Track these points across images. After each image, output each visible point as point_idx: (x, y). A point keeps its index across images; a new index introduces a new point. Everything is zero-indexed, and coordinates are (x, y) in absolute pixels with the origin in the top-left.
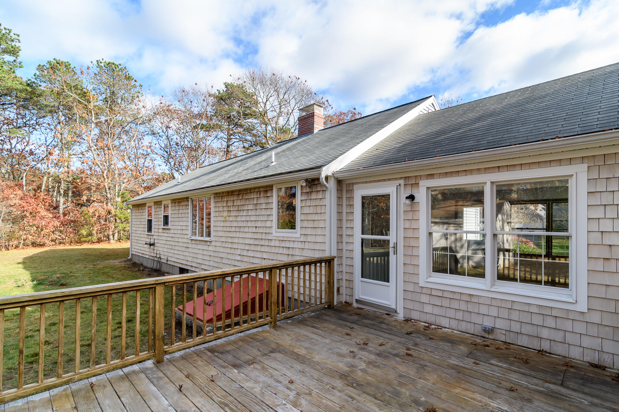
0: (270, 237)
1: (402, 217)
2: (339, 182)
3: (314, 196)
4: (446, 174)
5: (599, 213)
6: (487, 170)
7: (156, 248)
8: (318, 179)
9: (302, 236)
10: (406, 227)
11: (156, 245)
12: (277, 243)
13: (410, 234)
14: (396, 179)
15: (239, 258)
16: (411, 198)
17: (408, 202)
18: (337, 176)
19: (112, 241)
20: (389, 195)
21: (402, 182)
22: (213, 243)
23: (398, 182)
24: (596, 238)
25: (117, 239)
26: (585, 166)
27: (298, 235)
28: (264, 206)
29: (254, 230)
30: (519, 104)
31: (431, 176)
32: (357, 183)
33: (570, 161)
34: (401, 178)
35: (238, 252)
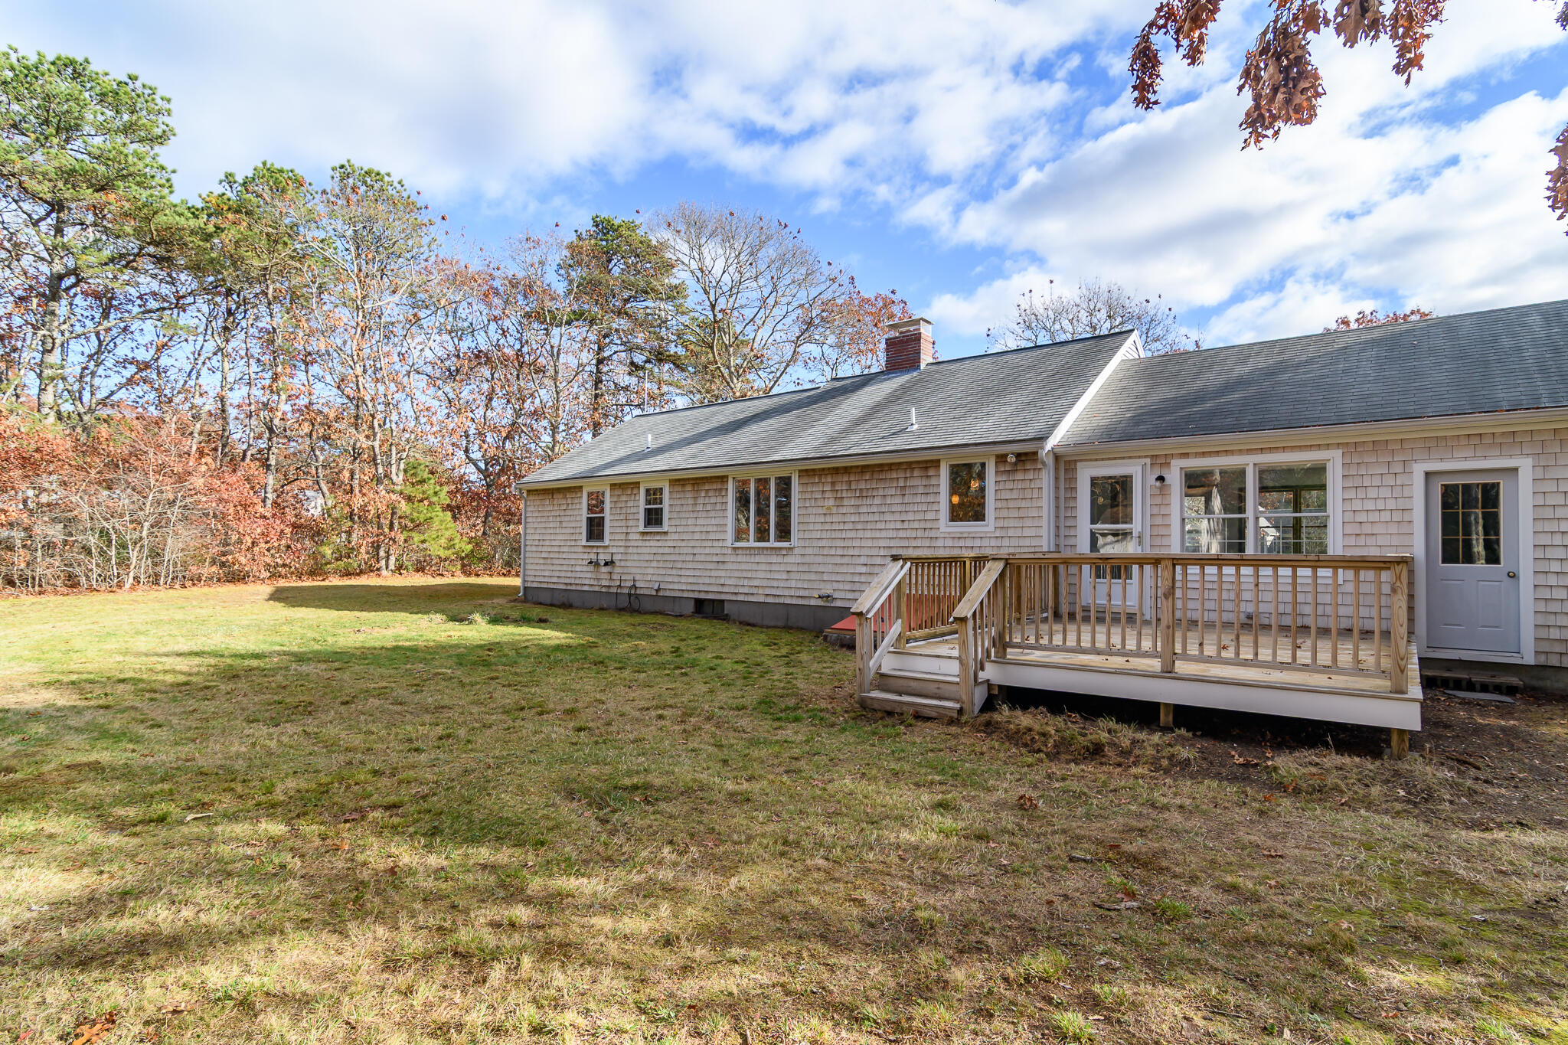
0: (933, 534)
1: (1148, 501)
2: (1057, 458)
3: (1019, 476)
4: (1203, 454)
5: (1351, 494)
6: (1249, 451)
7: (617, 570)
8: (1035, 453)
9: (998, 530)
10: (1155, 512)
11: (617, 563)
12: (949, 543)
13: (1159, 521)
14: (1140, 457)
15: (863, 570)
16: (1161, 479)
17: (1158, 484)
18: (1058, 450)
19: (384, 572)
20: (1131, 477)
21: (1148, 461)
22: (796, 551)
23: (1144, 461)
24: (1349, 516)
25: (393, 568)
26: (1340, 452)
27: (991, 528)
28: (921, 490)
29: (899, 525)
30: (1269, 372)
31: (1186, 455)
32: (1081, 461)
33: (1328, 446)
34: (1146, 457)
35: (863, 560)
